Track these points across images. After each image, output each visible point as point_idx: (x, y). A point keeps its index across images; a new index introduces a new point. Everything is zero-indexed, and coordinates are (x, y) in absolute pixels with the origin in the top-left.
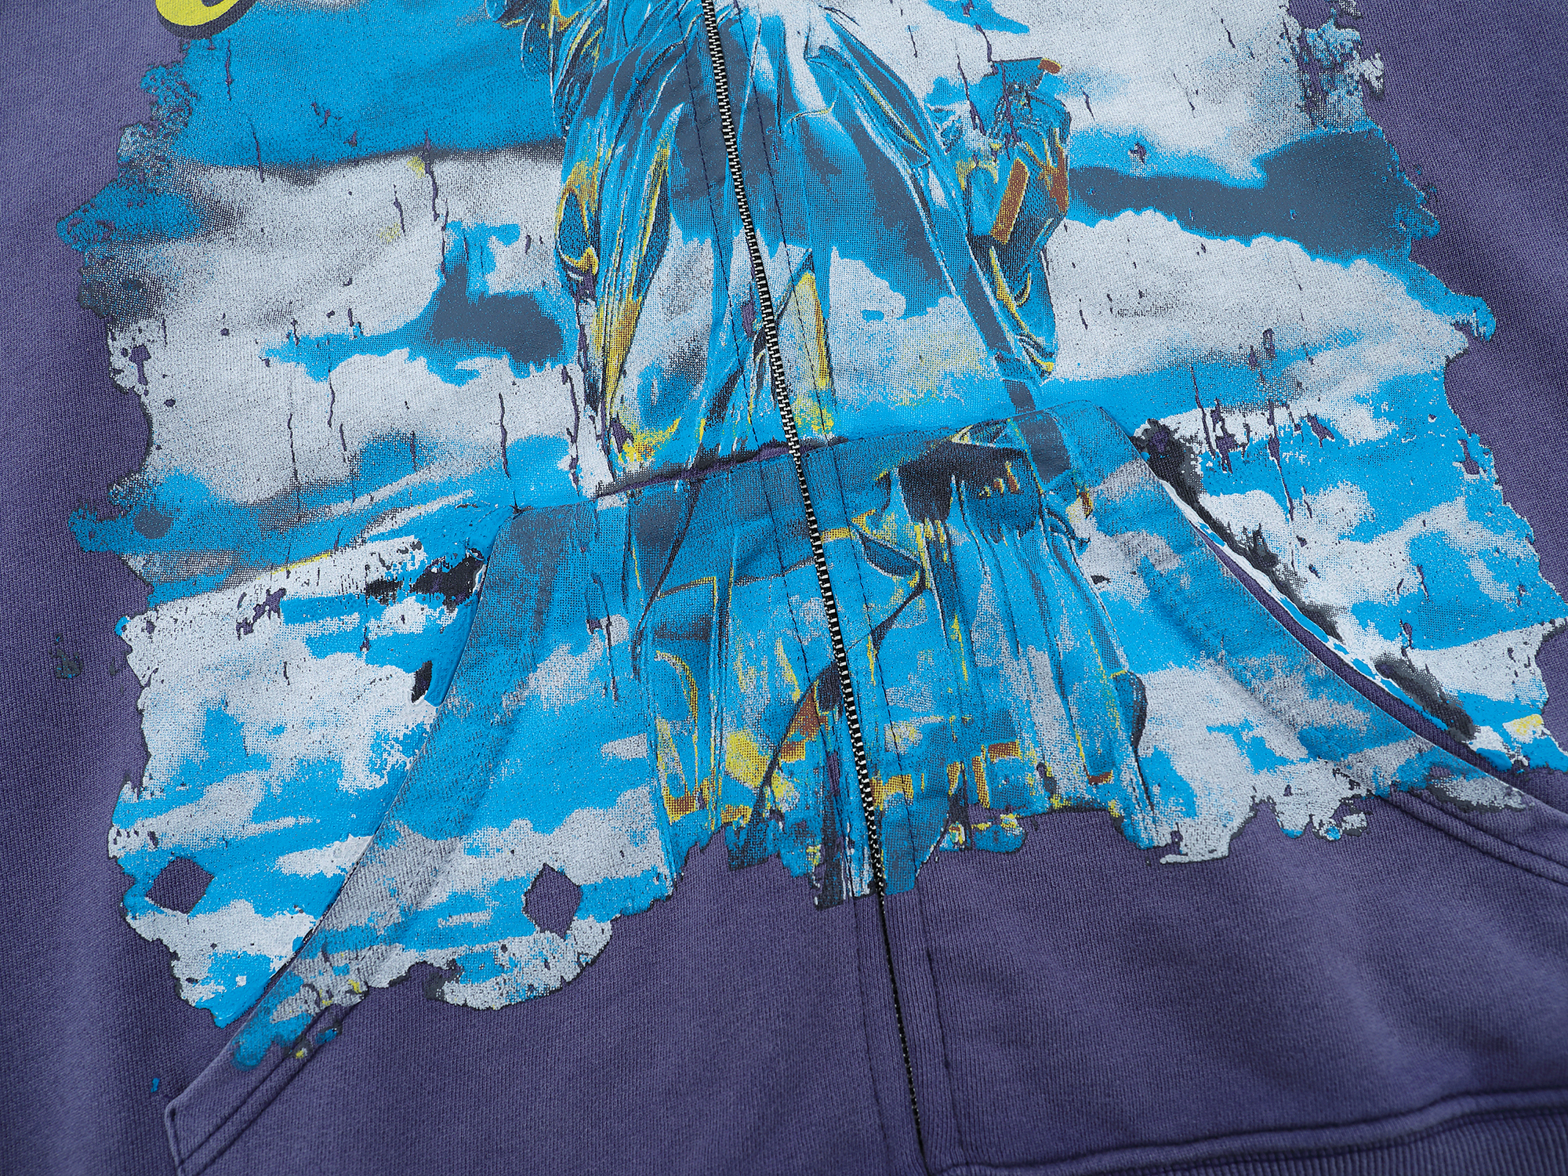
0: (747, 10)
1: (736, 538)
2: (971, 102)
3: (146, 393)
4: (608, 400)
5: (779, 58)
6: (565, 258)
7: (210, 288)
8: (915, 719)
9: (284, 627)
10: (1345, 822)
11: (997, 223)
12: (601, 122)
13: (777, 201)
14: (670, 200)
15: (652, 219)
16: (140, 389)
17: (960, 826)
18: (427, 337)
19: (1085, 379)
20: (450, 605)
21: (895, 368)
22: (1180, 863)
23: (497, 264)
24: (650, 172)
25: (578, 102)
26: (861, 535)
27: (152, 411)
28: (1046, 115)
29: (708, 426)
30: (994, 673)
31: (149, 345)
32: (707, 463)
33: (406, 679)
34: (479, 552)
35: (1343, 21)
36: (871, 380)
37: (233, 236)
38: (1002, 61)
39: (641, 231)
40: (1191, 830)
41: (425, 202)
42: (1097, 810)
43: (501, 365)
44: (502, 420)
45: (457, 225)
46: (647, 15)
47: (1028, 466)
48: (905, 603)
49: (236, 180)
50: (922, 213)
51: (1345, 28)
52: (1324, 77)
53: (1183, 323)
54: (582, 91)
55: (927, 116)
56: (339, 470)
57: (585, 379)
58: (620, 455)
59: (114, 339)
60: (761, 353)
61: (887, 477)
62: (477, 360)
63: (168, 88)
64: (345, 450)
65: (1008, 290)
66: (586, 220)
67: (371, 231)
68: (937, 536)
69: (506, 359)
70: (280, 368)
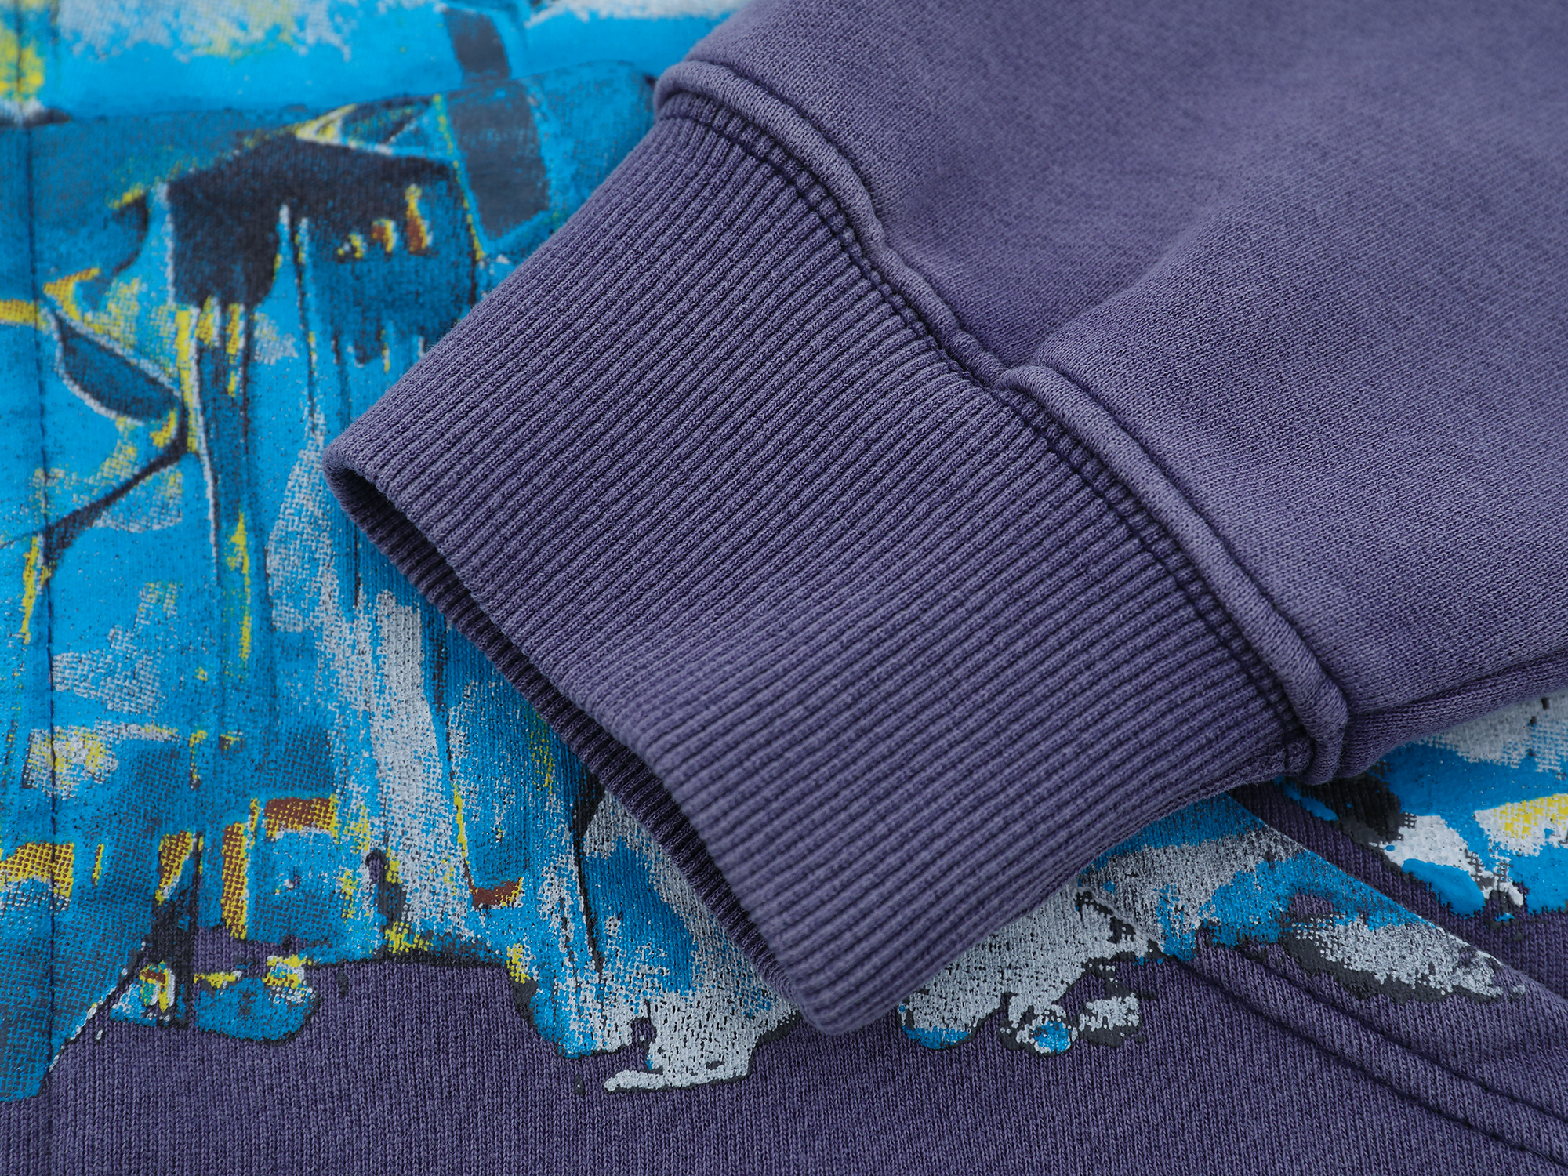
8: (107, 726)
10: (1089, 1013)
17: (167, 972)
22: (646, 1091)
26: (61, 323)
30: (305, 648)
40: (676, 1017)
42: (483, 965)
47: (459, 199)
48: (137, 478)
61: (141, 206)
68: (224, 337)
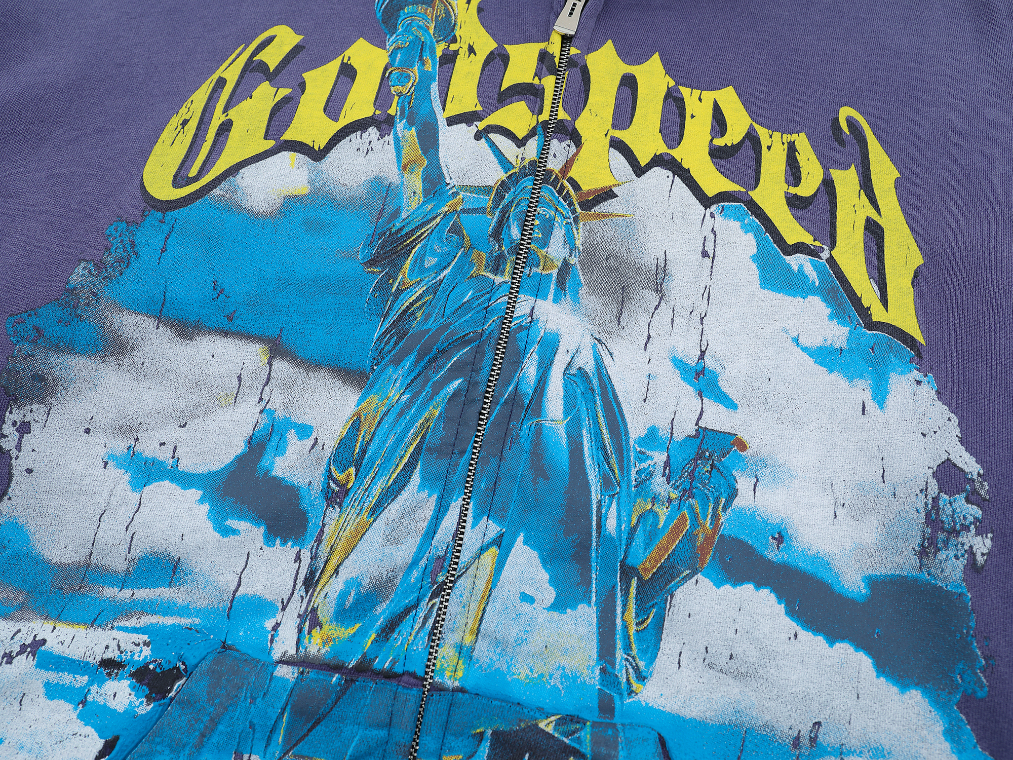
0: (538, 321)
1: (357, 738)
2: (668, 455)
3: (17, 458)
4: (318, 590)
5: (545, 368)
6: (332, 468)
7: (90, 395)
9: (33, 669)
11: (646, 561)
12: (400, 371)
13: (496, 483)
14: (423, 451)
15: (405, 460)
16: (14, 453)
18: (218, 489)
19: (662, 708)
20: (149, 699)
21: (525, 648)
23: (287, 452)
24: (418, 425)
25: (390, 352)
27: (15, 472)
28: (719, 486)
29: (376, 640)
31: (33, 423)
32: (364, 669)
33: (98, 743)
34: (186, 666)
35: (973, 498)
36: (504, 650)
37: (121, 363)
38: (706, 428)
39: (394, 467)
41: (258, 385)
43: (258, 532)
44: (242, 573)
45: (272, 412)
46: (465, 300)
49: (138, 323)
50: (594, 534)
51: (973, 504)
52: (941, 536)
53: (753, 693)
54: (396, 343)
55: (632, 454)
56: (119, 564)
57: (310, 565)
58: (307, 637)
59: (11, 413)
60: (434, 601)
62: (242, 523)
63: (122, 241)
64: (129, 553)
65: (634, 615)
66: (358, 446)
67: (214, 391)
69: (262, 529)
70: (114, 472)
